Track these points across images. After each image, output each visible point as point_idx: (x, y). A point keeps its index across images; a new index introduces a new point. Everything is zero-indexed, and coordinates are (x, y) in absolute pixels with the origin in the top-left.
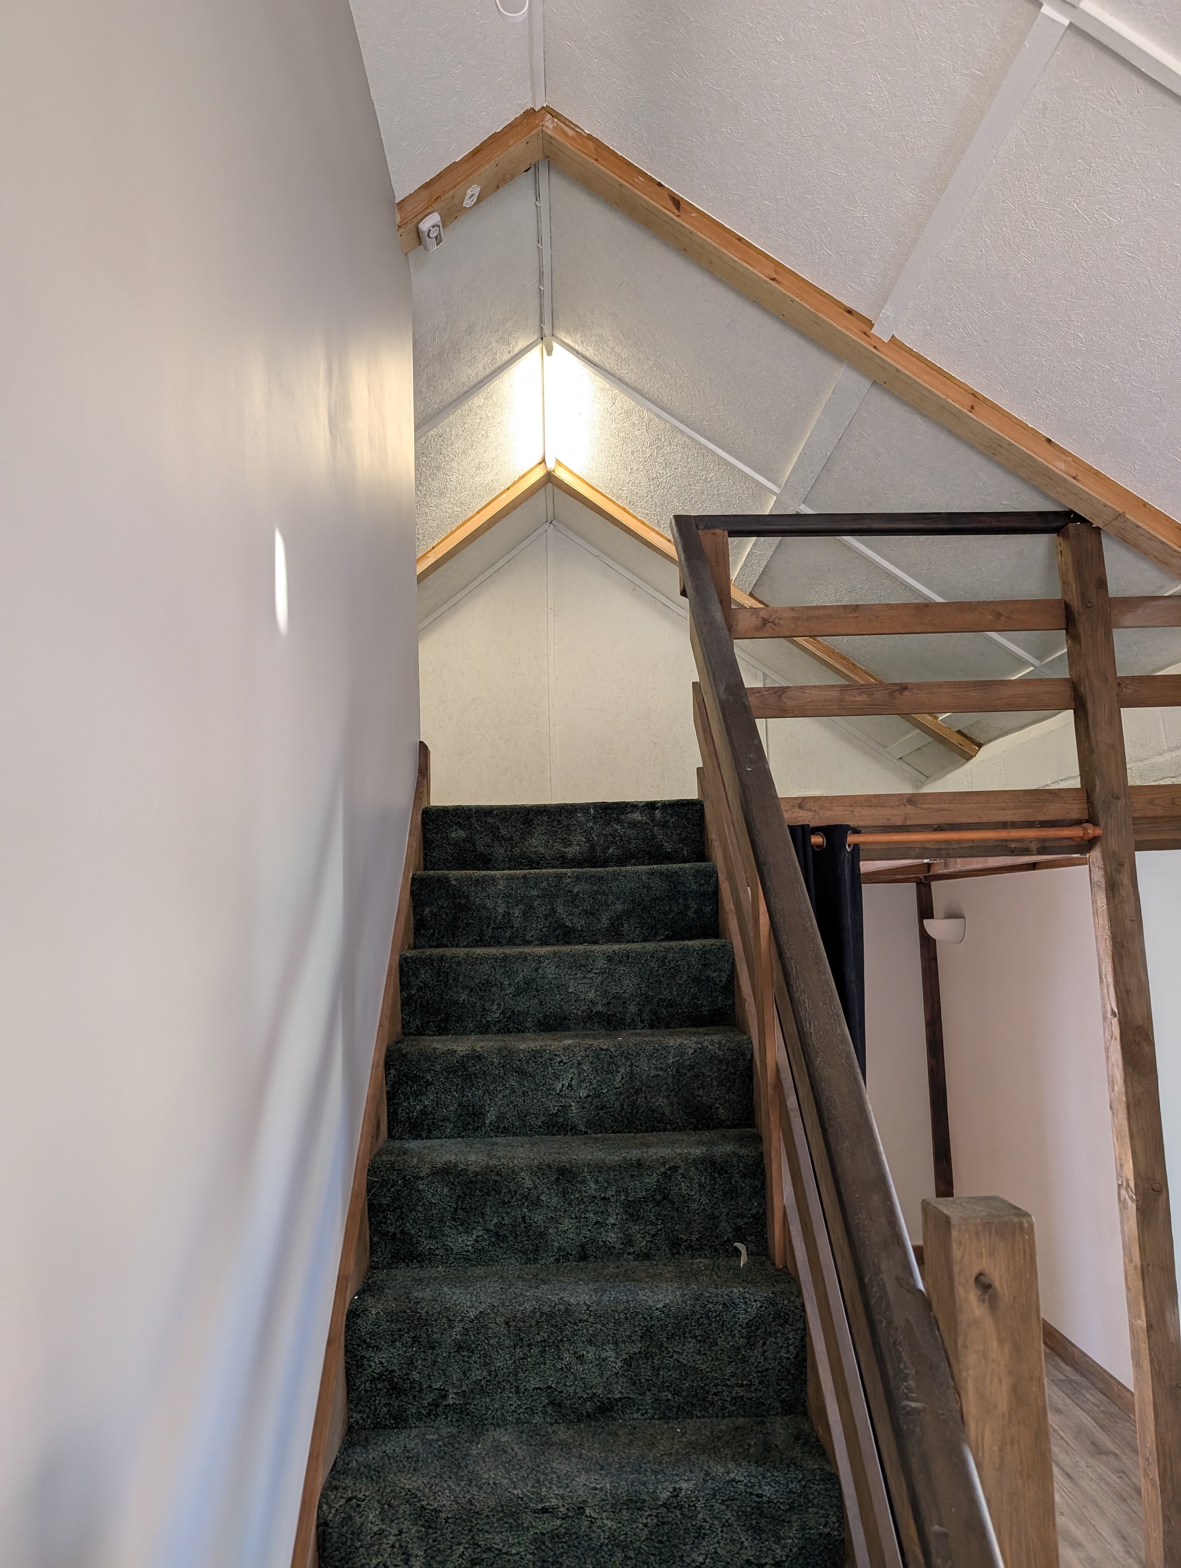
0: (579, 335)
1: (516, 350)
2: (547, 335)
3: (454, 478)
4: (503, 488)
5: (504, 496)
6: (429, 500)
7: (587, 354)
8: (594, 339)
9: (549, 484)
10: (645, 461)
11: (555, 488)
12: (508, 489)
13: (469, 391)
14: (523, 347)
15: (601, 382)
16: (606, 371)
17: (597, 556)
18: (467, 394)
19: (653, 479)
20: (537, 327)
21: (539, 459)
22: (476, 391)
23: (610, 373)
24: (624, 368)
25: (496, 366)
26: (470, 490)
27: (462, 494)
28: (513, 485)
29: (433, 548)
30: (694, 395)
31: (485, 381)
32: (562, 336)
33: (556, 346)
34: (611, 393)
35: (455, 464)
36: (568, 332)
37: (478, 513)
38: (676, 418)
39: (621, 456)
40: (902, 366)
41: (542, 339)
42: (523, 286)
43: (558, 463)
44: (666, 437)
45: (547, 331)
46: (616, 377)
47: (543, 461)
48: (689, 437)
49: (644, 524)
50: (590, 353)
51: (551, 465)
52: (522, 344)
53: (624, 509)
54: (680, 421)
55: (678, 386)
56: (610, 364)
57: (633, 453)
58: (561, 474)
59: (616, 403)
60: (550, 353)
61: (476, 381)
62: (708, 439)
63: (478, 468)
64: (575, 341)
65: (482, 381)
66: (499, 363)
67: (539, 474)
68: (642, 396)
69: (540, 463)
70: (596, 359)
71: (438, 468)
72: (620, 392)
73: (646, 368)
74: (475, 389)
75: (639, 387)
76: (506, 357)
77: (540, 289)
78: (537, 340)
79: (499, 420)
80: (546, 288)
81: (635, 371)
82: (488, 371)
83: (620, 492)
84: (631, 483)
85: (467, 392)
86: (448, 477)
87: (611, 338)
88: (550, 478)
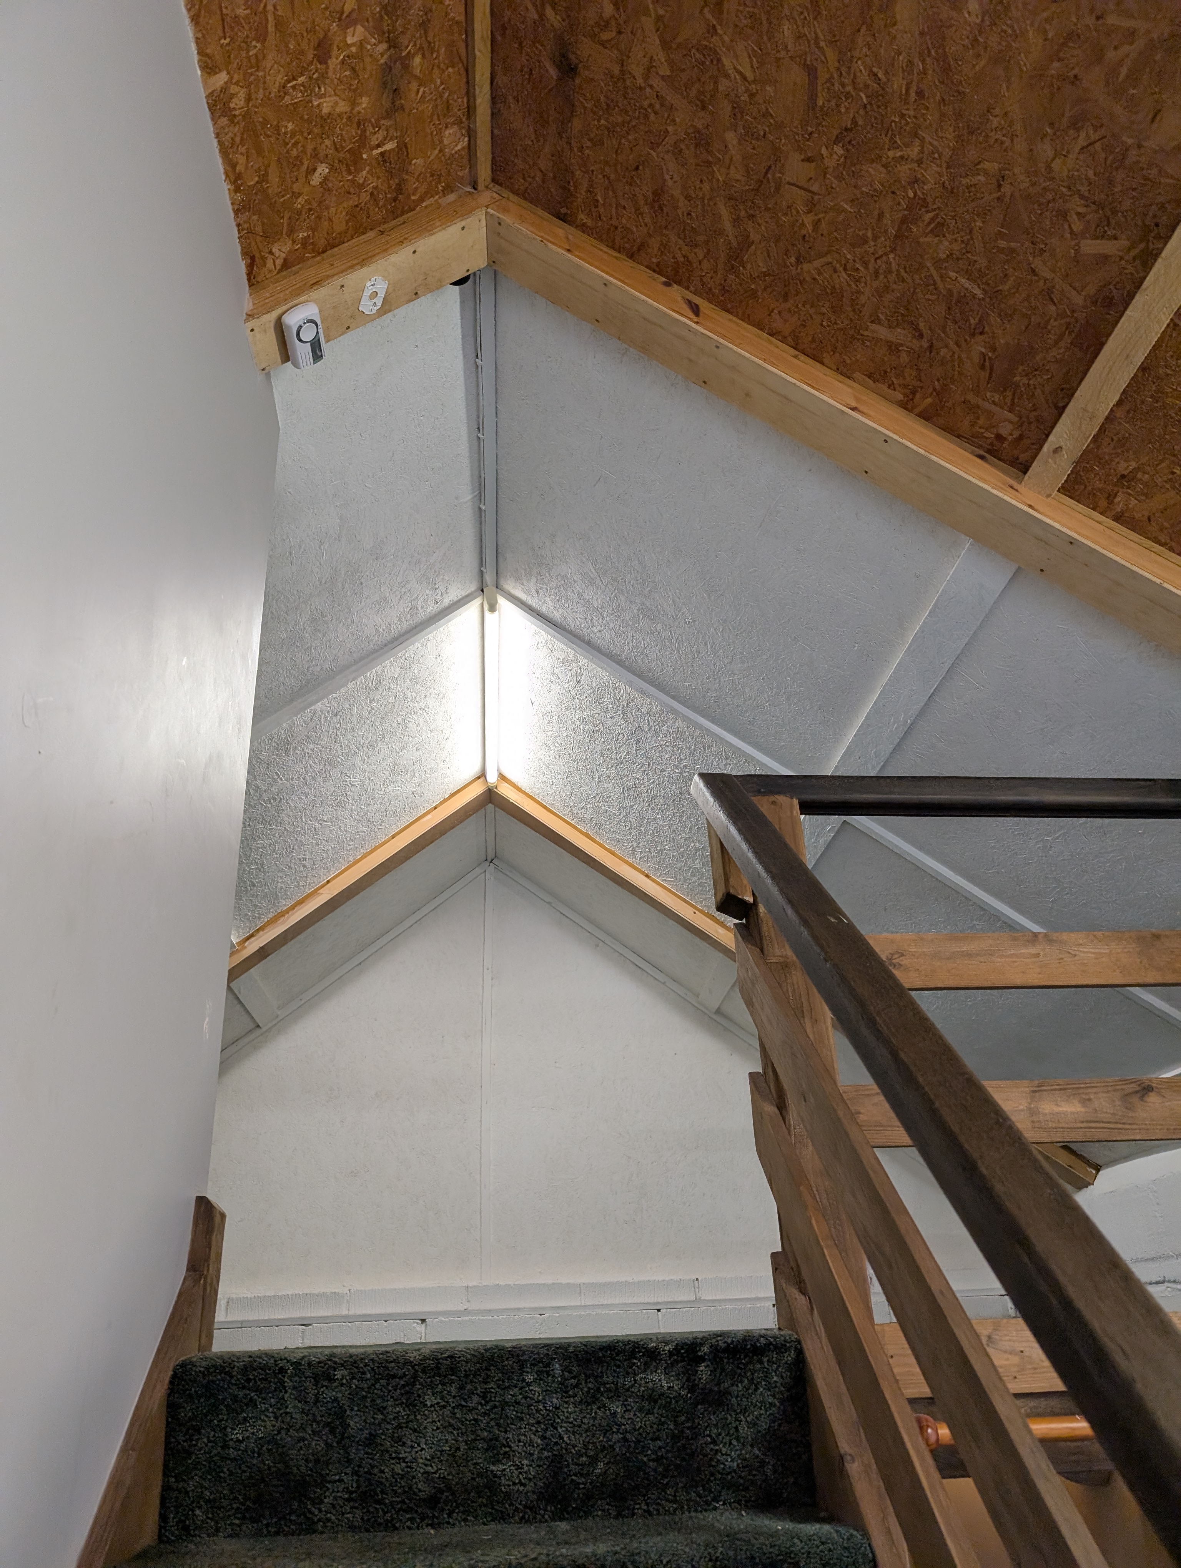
0: (534, 580)
1: (446, 602)
2: (489, 583)
3: (356, 781)
4: (429, 807)
5: (429, 816)
6: (320, 810)
7: (544, 609)
8: (553, 584)
9: (490, 805)
10: (620, 763)
11: (497, 809)
12: (435, 808)
13: (377, 651)
14: (456, 599)
15: (562, 650)
16: (570, 632)
17: (549, 903)
18: (374, 655)
19: (629, 789)
20: (476, 571)
21: (475, 770)
22: (388, 652)
23: (575, 636)
24: (596, 623)
25: (417, 620)
26: (381, 804)
27: (370, 808)
28: (441, 803)
29: (328, 882)
30: (698, 652)
31: (401, 639)
32: (510, 586)
33: (502, 601)
34: (575, 665)
35: (358, 762)
36: (518, 579)
37: (393, 837)
38: (667, 694)
39: (586, 759)
40: (1079, 534)
41: (482, 591)
42: (457, 498)
43: (502, 777)
44: (652, 724)
45: (489, 578)
46: (583, 641)
47: (482, 775)
48: (685, 718)
49: (613, 854)
50: (547, 606)
51: (492, 778)
52: (455, 593)
53: (587, 836)
54: (673, 698)
55: (674, 640)
56: (575, 620)
57: (602, 754)
58: (505, 791)
59: (582, 681)
60: (492, 608)
61: (387, 637)
62: (713, 721)
63: (393, 772)
64: (528, 592)
65: (395, 639)
66: (421, 616)
67: (477, 790)
68: (620, 665)
69: (479, 778)
70: (557, 615)
71: (333, 763)
72: (590, 660)
73: (627, 618)
74: (386, 649)
75: (617, 651)
76: (432, 609)
77: (480, 509)
78: (475, 591)
79: (422, 705)
80: (488, 506)
81: (612, 625)
82: (405, 625)
83: (583, 811)
84: (598, 797)
85: (374, 651)
86: (348, 779)
87: (578, 578)
88: (491, 797)
